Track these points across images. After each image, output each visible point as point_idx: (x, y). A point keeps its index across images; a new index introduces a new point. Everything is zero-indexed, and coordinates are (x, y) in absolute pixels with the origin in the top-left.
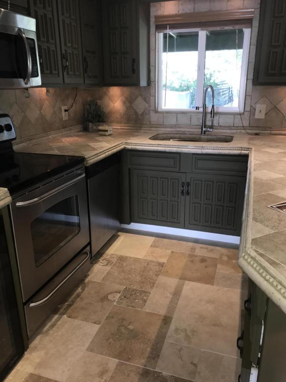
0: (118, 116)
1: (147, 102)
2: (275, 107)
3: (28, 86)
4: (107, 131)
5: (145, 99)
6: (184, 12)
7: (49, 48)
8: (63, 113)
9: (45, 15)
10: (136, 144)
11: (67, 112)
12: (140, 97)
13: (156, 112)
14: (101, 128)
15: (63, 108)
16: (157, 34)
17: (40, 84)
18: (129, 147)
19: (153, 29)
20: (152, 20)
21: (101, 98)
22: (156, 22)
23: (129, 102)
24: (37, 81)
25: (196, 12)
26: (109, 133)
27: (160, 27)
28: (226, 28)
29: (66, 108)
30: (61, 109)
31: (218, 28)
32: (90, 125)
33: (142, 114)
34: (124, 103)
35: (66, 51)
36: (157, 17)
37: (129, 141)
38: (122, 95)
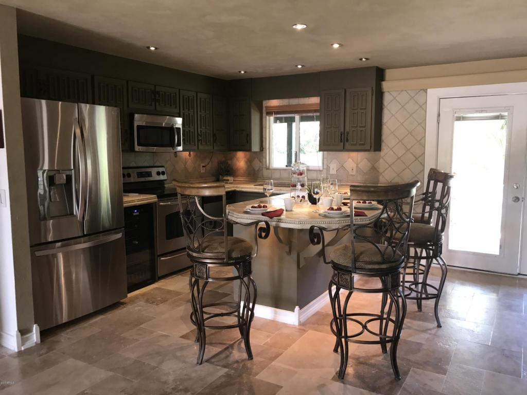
0: (242, 172)
1: (261, 162)
2: (342, 166)
3: (175, 151)
4: (228, 180)
5: (260, 160)
6: (283, 104)
7: (189, 131)
8: (201, 168)
9: (189, 114)
10: (242, 188)
11: (204, 168)
12: (256, 159)
13: (268, 169)
14: (225, 178)
15: (202, 165)
16: (268, 117)
17: (182, 150)
18: (238, 189)
19: (264, 114)
20: (264, 109)
21: (231, 159)
22: (266, 110)
23: (249, 162)
24: (180, 148)
25: (290, 104)
26: (230, 181)
27: (269, 113)
28: (309, 114)
29: (204, 165)
30: (200, 165)
31: (304, 115)
32: (221, 176)
33: (258, 170)
34: (246, 162)
35: (201, 131)
36: (267, 107)
37: (238, 186)
38: (245, 157)
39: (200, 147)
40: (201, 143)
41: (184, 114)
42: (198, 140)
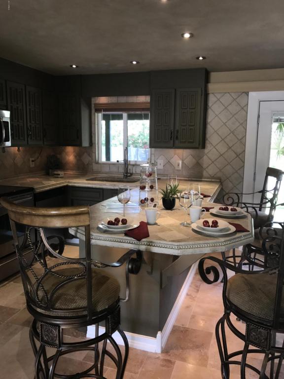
0: (71, 165)
1: (90, 157)
2: (169, 161)
3: (3, 146)
4: (59, 175)
5: (89, 155)
6: (112, 102)
7: (18, 125)
8: (31, 162)
9: (18, 107)
10: (75, 183)
11: (33, 162)
12: (85, 154)
13: (97, 163)
14: (56, 173)
15: (31, 159)
16: (96, 114)
17: (10, 145)
18: (70, 184)
19: (93, 111)
20: (93, 106)
21: (60, 153)
22: (95, 107)
23: (79, 156)
24: (8, 144)
25: (119, 102)
26: (61, 176)
27: (98, 110)
28: (137, 113)
29: (33, 159)
30: (29, 160)
31: (133, 113)
32: (50, 171)
33: (88, 164)
34: (75, 157)
35: (30, 126)
36: (96, 104)
37: (70, 181)
38: (74, 151)
39: (30, 143)
40: (31, 138)
41: (12, 107)
42: (28, 136)
